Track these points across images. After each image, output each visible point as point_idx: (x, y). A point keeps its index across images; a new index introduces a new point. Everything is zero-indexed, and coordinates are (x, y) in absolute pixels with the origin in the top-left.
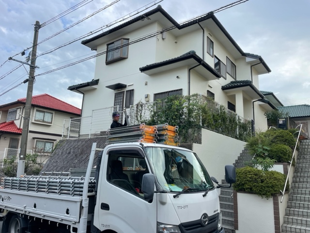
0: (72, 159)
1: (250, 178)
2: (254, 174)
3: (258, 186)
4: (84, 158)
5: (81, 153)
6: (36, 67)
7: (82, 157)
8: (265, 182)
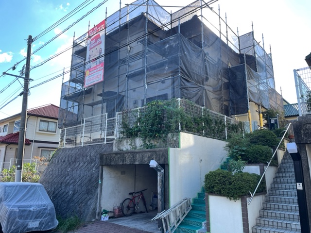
0: (66, 167)
1: (219, 181)
2: (223, 177)
3: (225, 189)
4: (76, 166)
5: (75, 161)
6: (31, 79)
7: (75, 165)
8: (233, 184)
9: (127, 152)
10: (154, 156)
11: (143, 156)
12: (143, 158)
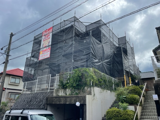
0: (25, 105)
1: (115, 114)
2: (117, 112)
3: (119, 119)
6: (10, 55)
7: (31, 103)
8: (123, 116)
9: (62, 97)
10: (78, 100)
11: (71, 99)
12: (71, 100)
